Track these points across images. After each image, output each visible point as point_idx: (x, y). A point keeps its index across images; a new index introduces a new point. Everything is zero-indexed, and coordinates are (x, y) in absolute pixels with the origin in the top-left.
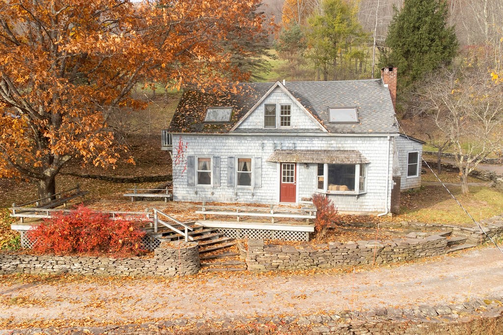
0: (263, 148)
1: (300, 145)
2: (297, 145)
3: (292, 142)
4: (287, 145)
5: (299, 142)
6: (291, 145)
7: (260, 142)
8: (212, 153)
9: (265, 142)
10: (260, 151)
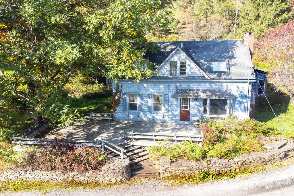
0: (169, 88)
1: (192, 87)
2: (191, 87)
3: (187, 85)
4: (184, 87)
5: (191, 85)
6: (186, 87)
7: (167, 85)
8: (137, 92)
9: (170, 85)
10: (167, 90)
